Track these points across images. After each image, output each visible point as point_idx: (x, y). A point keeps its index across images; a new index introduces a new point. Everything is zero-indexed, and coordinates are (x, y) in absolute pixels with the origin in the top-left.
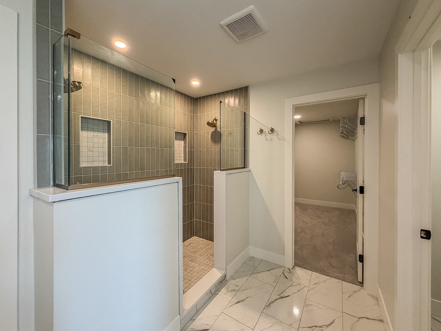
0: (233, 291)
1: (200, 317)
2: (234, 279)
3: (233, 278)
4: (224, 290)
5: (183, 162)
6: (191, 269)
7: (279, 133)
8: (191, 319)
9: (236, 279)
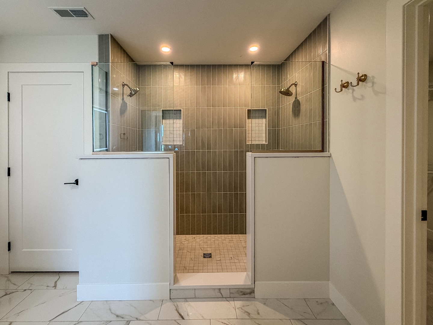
0: (246, 313)
1: (192, 304)
2: (265, 304)
3: (265, 302)
4: (238, 304)
5: (264, 143)
6: (236, 261)
7: (375, 80)
8: (185, 298)
9: (267, 306)
